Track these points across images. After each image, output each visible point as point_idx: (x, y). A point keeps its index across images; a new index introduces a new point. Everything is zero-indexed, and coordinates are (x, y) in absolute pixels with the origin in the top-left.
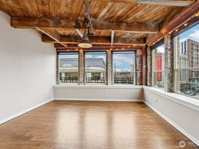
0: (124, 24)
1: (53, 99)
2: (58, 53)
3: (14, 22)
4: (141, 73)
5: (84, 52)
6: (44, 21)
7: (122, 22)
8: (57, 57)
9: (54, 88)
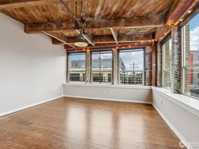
0: (123, 20)
1: (63, 96)
2: (68, 54)
3: (27, 28)
4: (151, 73)
5: (91, 52)
6: (49, 25)
7: (120, 18)
8: (67, 57)
9: (64, 86)
